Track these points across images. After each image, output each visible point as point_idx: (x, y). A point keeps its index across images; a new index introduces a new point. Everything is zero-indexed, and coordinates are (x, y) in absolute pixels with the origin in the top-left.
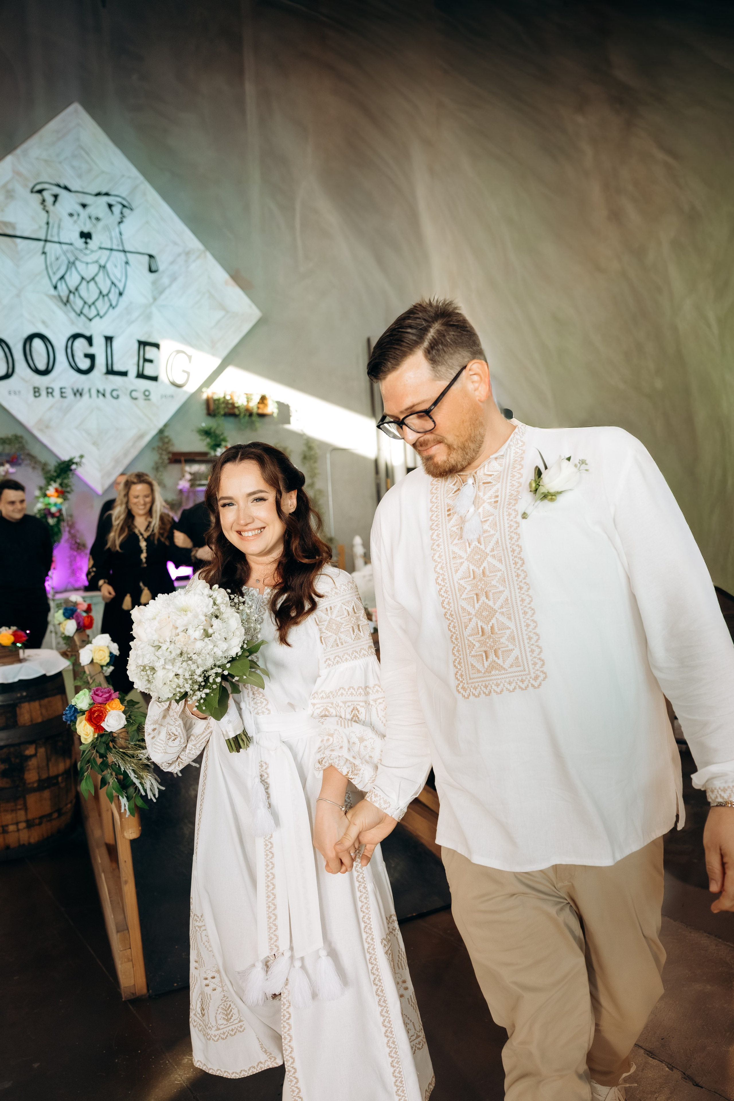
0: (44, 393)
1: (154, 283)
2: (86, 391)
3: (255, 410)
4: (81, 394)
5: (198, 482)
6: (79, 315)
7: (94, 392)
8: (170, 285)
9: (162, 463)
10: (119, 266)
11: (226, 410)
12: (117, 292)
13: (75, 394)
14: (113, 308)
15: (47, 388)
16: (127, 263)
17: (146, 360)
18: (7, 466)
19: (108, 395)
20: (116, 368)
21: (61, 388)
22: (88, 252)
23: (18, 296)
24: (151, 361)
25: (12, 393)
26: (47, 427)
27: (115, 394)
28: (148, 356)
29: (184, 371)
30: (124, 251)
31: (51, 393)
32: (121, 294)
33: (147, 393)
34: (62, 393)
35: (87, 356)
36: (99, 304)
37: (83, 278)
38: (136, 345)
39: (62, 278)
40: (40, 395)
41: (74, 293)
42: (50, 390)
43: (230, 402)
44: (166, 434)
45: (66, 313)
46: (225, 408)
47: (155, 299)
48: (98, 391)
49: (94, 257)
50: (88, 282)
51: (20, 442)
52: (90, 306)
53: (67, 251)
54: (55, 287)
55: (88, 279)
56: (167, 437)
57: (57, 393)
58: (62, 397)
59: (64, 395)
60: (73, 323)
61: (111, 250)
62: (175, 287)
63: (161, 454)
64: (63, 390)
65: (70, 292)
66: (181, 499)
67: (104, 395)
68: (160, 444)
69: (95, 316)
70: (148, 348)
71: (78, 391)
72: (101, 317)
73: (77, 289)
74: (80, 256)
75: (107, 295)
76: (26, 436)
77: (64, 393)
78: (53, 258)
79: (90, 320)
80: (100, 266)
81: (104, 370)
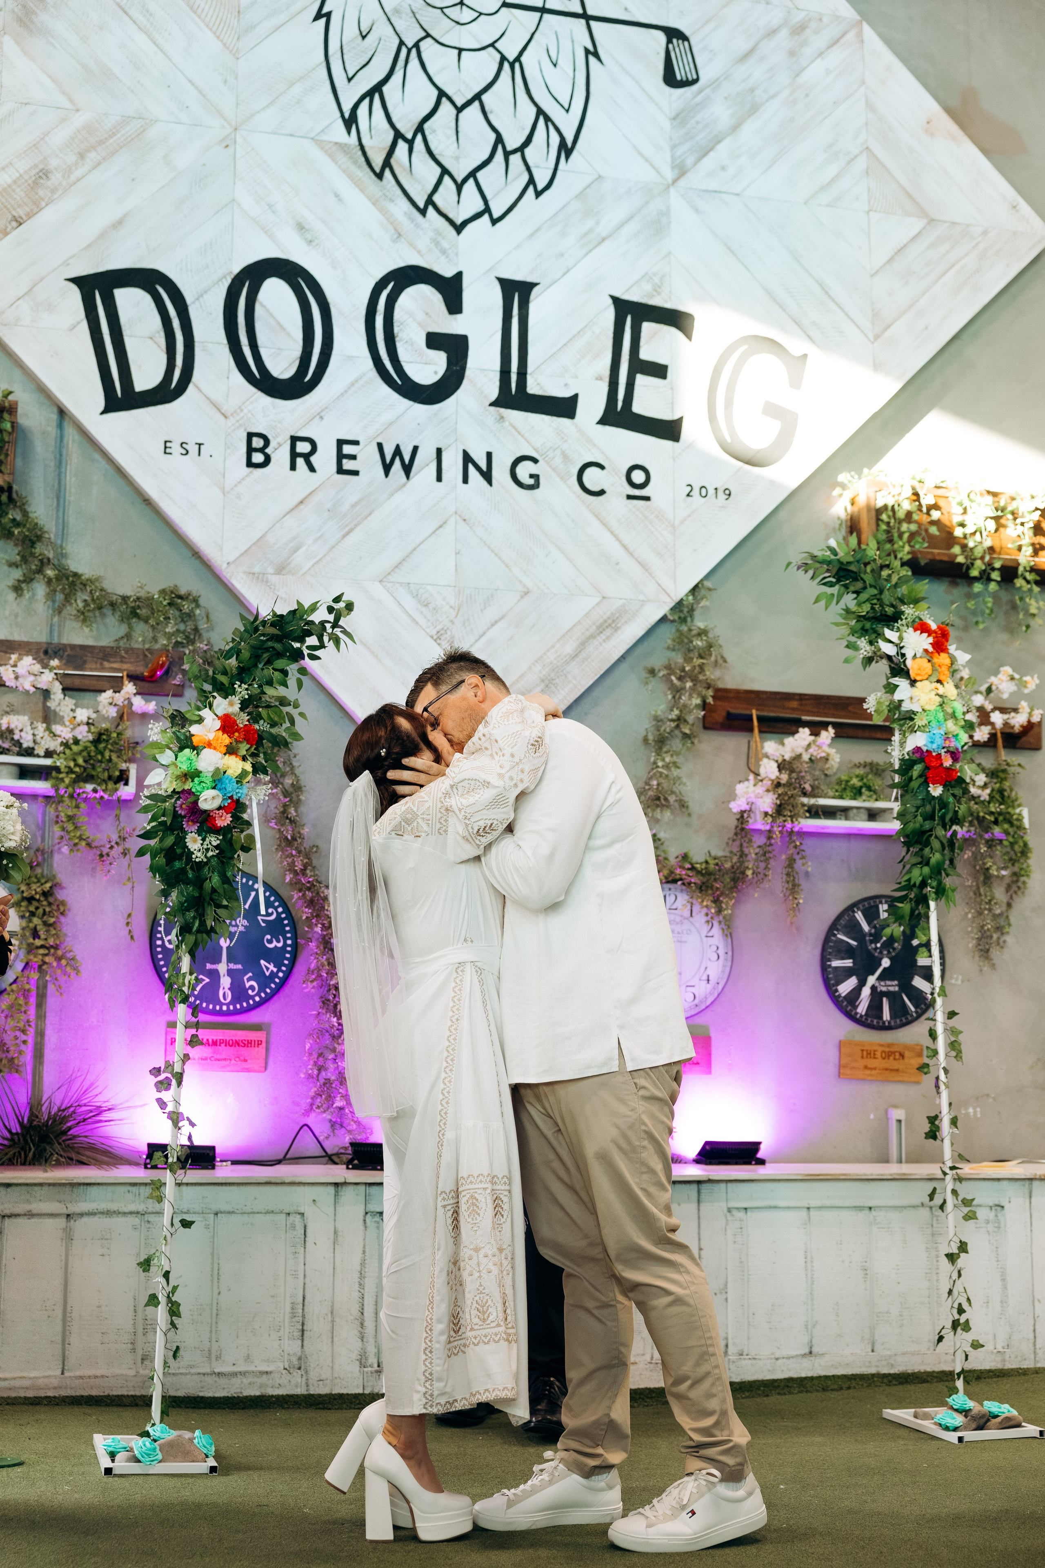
0: (280, 454)
1: (679, 118)
2: (426, 456)
3: (1025, 558)
4: (407, 469)
5: (805, 800)
6: (423, 212)
7: (453, 464)
8: (735, 128)
9: (680, 720)
10: (565, 63)
11: (920, 545)
12: (555, 140)
13: (387, 468)
14: (538, 194)
15: (294, 440)
16: (593, 53)
17: (640, 367)
18: (129, 688)
19: (501, 472)
20: (532, 388)
21: (340, 443)
22: (466, 15)
23: (227, 143)
24: (659, 371)
25: (176, 449)
26: (280, 570)
27: (524, 471)
28: (645, 354)
29: (772, 410)
30: (585, 16)
31: (307, 457)
32: (566, 150)
33: (638, 477)
34: (341, 456)
35: (434, 341)
36: (489, 178)
37: (442, 94)
38: (610, 314)
39: (378, 88)
40: (267, 460)
41: (411, 143)
42: (303, 447)
43: (935, 515)
44: (700, 623)
45: (375, 203)
46: (912, 535)
47: (681, 171)
48: (467, 458)
49: (485, 31)
50: (460, 110)
51: (190, 616)
52: (459, 187)
53: (397, 11)
54: (350, 122)
55: (459, 102)
56: (703, 633)
57: (325, 458)
58: (340, 471)
59: (347, 465)
60: (399, 235)
61: (543, 10)
62: (748, 129)
63: (677, 691)
64: (347, 449)
65: (398, 135)
66: (743, 855)
67: (487, 475)
68: (678, 659)
69: (477, 216)
70: (647, 327)
71: (398, 452)
72: (494, 222)
73: (420, 129)
74: (440, 27)
75: (521, 149)
76: (209, 598)
77: (353, 457)
78: (351, 31)
79: (459, 228)
80: (503, 59)
81: (494, 393)
